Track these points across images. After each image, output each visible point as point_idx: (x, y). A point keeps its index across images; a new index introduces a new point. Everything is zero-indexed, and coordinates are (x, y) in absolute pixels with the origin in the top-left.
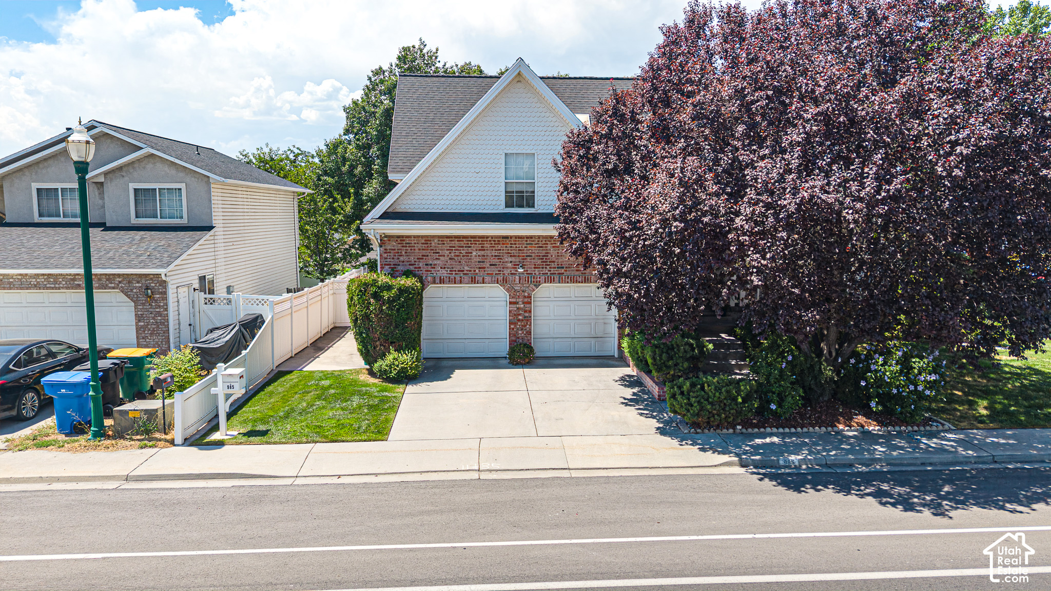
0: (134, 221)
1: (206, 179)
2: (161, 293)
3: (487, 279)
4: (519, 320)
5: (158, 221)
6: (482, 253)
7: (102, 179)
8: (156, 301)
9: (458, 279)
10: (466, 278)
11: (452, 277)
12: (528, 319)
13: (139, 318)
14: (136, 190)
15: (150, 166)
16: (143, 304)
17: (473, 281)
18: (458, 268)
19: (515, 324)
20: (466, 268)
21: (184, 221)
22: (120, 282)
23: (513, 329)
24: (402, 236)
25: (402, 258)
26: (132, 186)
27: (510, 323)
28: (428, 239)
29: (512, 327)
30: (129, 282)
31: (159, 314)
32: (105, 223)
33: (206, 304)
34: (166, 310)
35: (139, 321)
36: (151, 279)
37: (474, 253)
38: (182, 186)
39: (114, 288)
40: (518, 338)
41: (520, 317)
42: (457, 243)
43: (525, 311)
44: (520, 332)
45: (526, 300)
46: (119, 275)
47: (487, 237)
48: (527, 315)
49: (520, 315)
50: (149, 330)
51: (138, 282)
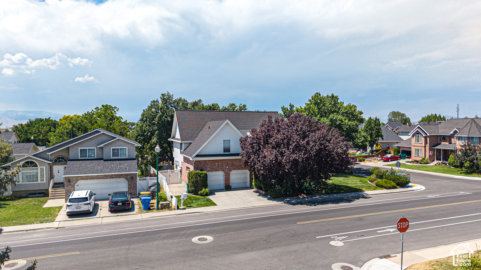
0: (112, 158)
1: (134, 145)
2: (135, 178)
3: (219, 170)
4: (227, 180)
5: (119, 157)
6: (218, 164)
7: (103, 146)
8: (134, 180)
9: (212, 170)
10: (214, 170)
11: (211, 170)
12: (229, 179)
13: (129, 185)
14: (113, 149)
15: (117, 142)
16: (130, 181)
17: (216, 171)
18: (212, 168)
19: (226, 181)
20: (214, 168)
21: (127, 157)
22: (124, 176)
24: (199, 161)
25: (199, 166)
28: (205, 161)
29: (225, 181)
30: (127, 176)
31: (135, 184)
32: (103, 158)
34: (136, 182)
35: (129, 186)
36: (133, 175)
37: (216, 164)
38: (127, 147)
39: (123, 177)
41: (227, 179)
42: (212, 162)
43: (228, 177)
44: (227, 183)
45: (229, 175)
46: (124, 174)
47: (219, 160)
48: (229, 178)
49: (227, 178)
50: (132, 188)
51: (129, 176)
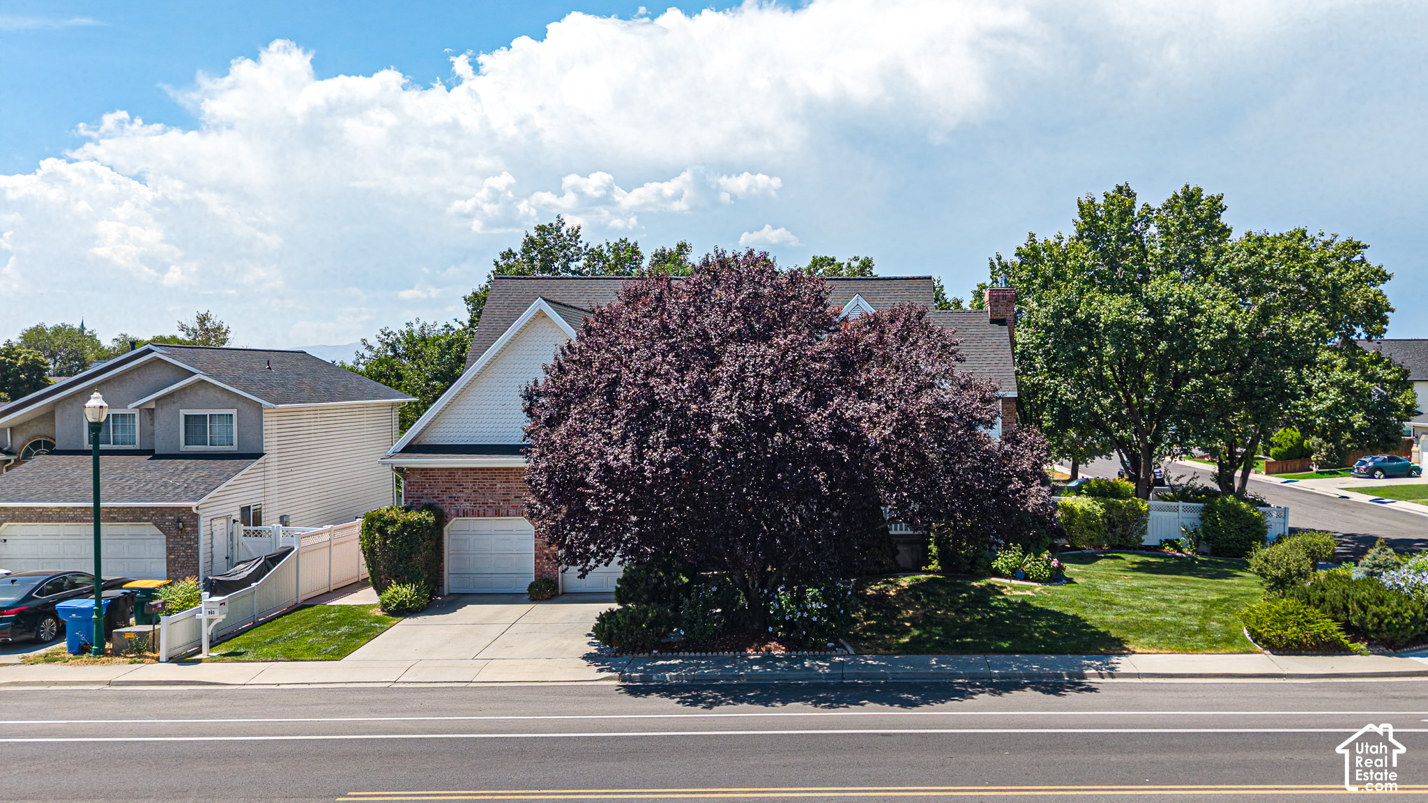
0: (183, 448)
1: (258, 405)
2: (192, 526)
3: (512, 511)
4: (545, 554)
5: (208, 448)
6: (507, 485)
7: (153, 406)
8: (187, 534)
9: (481, 512)
10: (490, 511)
11: (475, 510)
13: (170, 551)
14: (186, 417)
15: (201, 392)
16: (175, 537)
17: (497, 513)
18: (482, 500)
19: (541, 558)
20: (490, 501)
21: (234, 448)
22: (153, 515)
23: (539, 563)
24: (426, 469)
25: (425, 491)
26: (183, 412)
27: (536, 558)
28: (451, 471)
29: (538, 561)
30: (163, 515)
31: (190, 547)
32: (154, 450)
33: (245, 536)
34: (197, 542)
35: (170, 554)
36: (184, 512)
37: (499, 486)
38: (234, 412)
39: (147, 521)
40: (544, 573)
41: (546, 552)
42: (480, 475)
44: (546, 567)
46: (153, 508)
47: (512, 469)
49: (545, 548)
50: (179, 563)
51: (171, 515)
